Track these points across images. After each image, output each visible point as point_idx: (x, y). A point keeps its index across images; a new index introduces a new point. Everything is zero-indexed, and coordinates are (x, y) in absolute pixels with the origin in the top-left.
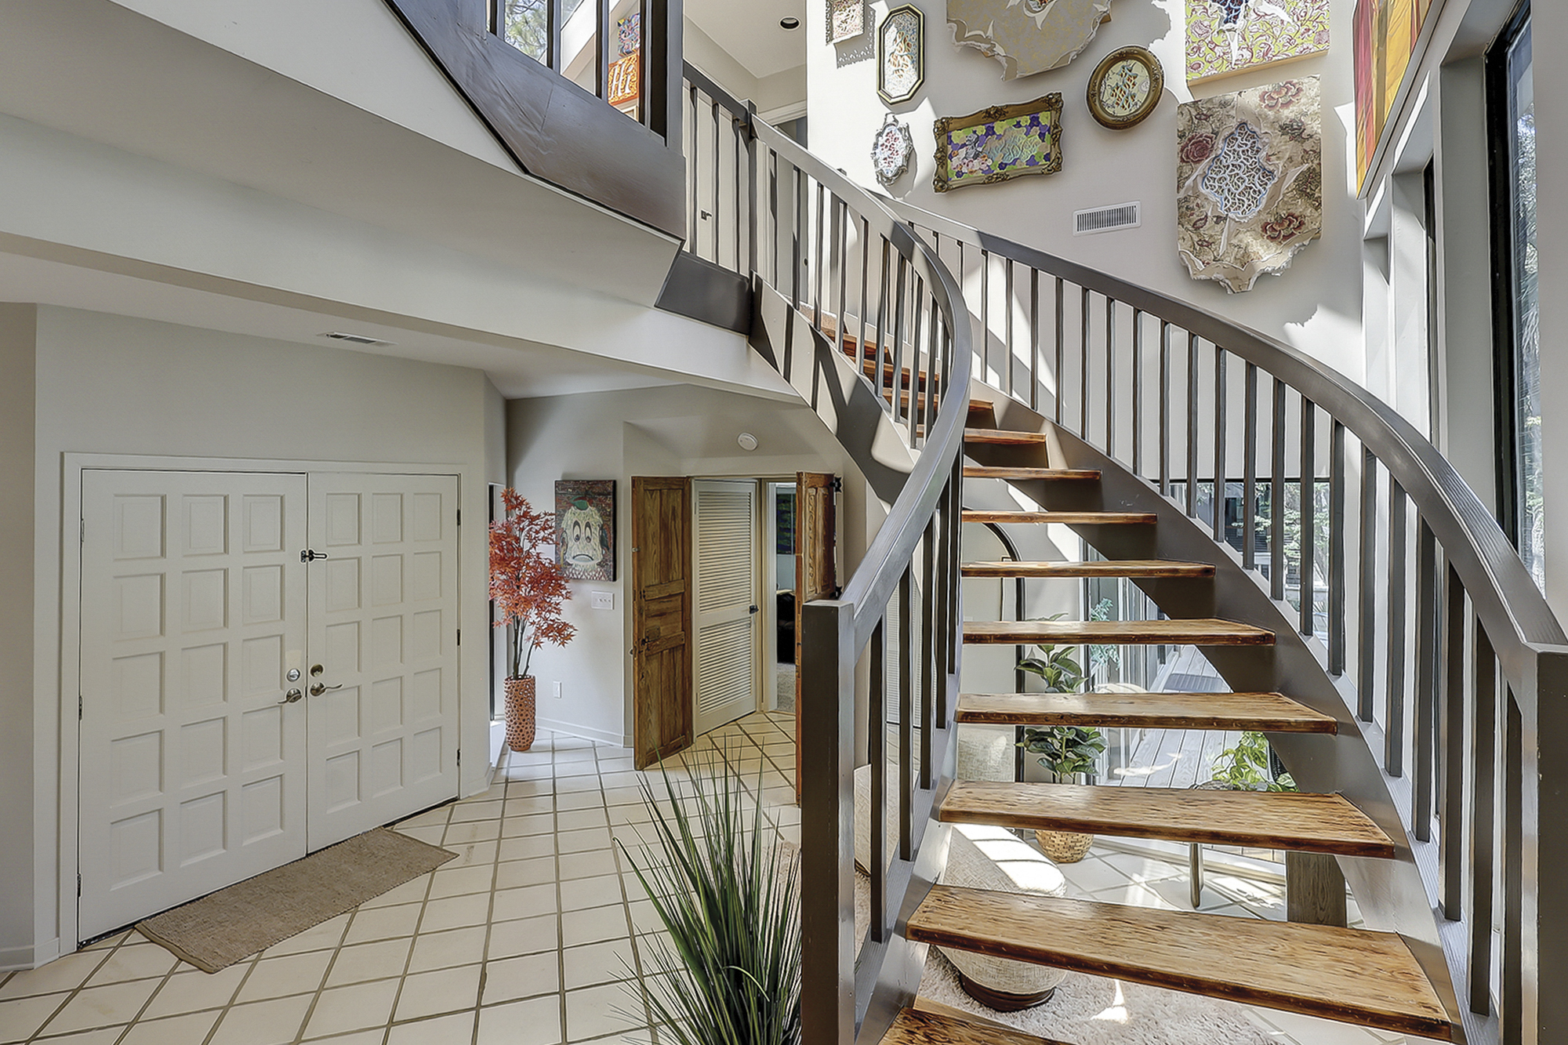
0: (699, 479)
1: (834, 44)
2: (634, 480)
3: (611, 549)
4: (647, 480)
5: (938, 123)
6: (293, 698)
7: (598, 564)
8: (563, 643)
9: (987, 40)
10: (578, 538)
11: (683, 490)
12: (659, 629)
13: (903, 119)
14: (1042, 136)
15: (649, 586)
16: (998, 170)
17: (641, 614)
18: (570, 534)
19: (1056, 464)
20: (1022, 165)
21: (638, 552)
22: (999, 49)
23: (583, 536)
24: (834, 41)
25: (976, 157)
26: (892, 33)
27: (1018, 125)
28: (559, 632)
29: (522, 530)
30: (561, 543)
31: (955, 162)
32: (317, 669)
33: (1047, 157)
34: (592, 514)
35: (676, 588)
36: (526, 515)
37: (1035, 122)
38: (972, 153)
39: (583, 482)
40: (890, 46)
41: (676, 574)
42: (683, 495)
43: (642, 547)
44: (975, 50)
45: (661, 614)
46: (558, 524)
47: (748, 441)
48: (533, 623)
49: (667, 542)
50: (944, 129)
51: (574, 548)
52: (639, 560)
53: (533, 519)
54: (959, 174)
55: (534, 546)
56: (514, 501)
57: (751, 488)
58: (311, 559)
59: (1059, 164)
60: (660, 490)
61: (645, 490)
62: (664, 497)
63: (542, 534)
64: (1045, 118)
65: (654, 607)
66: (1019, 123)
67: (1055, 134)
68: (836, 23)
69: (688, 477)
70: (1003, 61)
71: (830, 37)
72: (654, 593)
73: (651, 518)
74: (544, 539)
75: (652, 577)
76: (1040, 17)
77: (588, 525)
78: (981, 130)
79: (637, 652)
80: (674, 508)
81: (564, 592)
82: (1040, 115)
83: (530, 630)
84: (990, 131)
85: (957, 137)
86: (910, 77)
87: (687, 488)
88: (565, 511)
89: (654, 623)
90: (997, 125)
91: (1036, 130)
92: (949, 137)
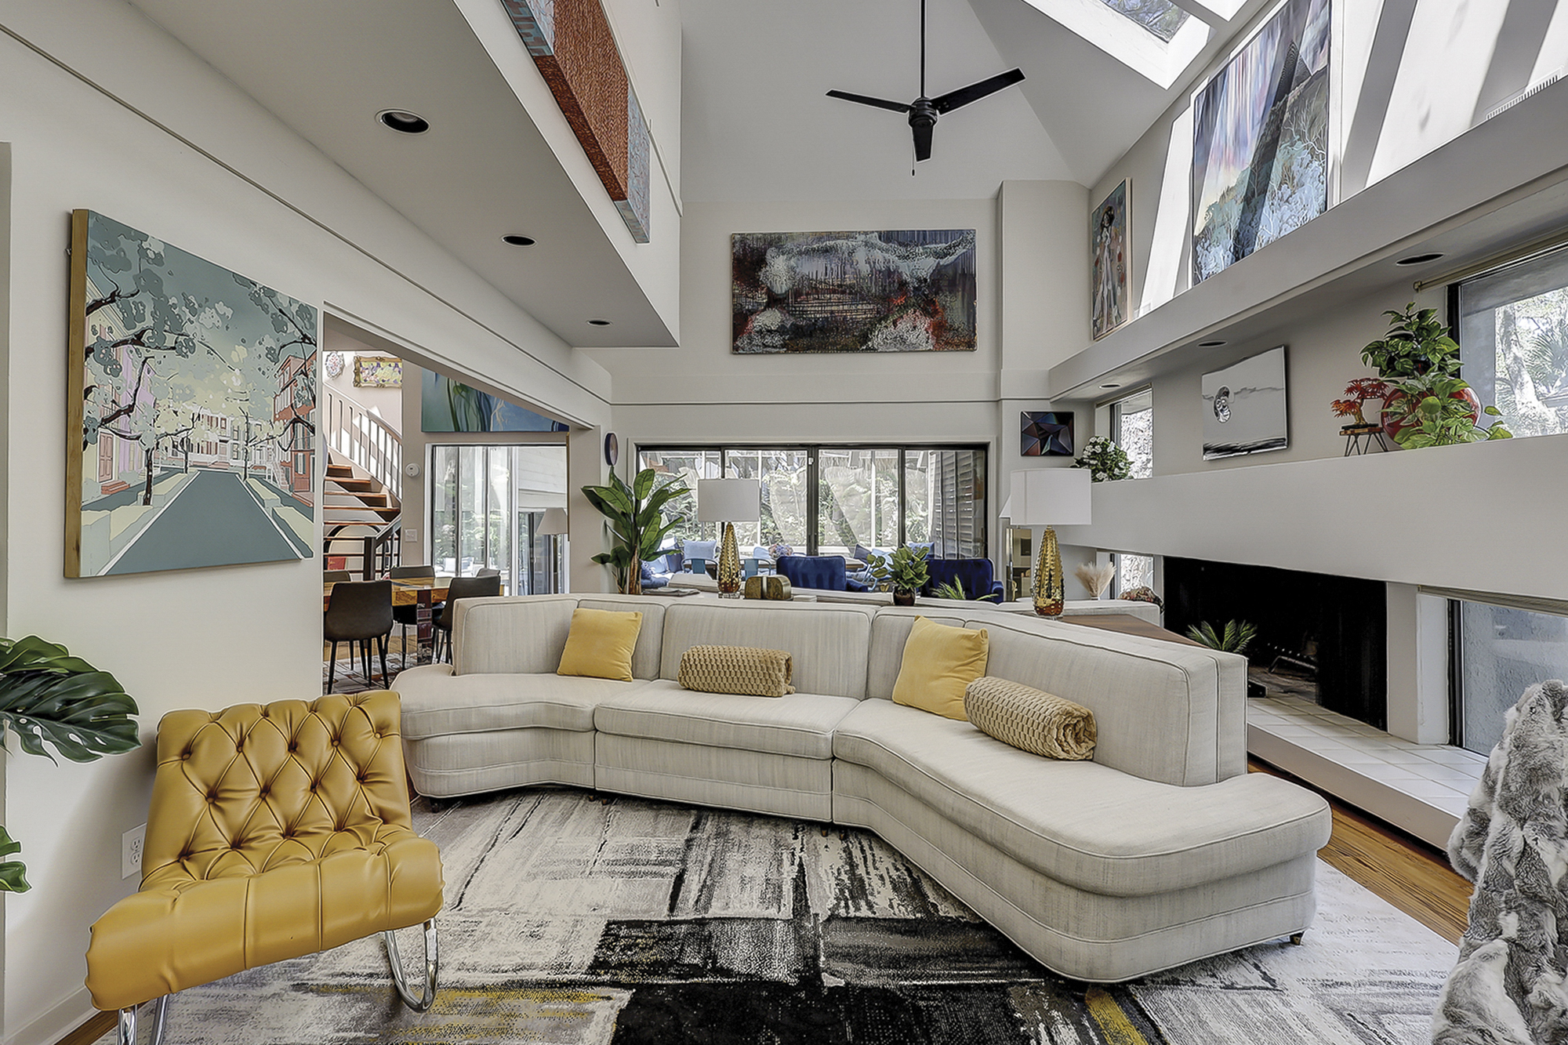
5: (355, 358)
14: (399, 372)
16: (381, 383)
19: (389, 506)
20: (391, 382)
25: (372, 375)
27: (390, 365)
31: (363, 376)
37: (396, 366)
38: (371, 374)
50: (358, 361)
54: (365, 381)
64: (400, 366)
78: (375, 364)
82: (399, 363)
84: (378, 365)
85: (364, 365)
90: (381, 363)
91: (397, 369)
92: (361, 364)
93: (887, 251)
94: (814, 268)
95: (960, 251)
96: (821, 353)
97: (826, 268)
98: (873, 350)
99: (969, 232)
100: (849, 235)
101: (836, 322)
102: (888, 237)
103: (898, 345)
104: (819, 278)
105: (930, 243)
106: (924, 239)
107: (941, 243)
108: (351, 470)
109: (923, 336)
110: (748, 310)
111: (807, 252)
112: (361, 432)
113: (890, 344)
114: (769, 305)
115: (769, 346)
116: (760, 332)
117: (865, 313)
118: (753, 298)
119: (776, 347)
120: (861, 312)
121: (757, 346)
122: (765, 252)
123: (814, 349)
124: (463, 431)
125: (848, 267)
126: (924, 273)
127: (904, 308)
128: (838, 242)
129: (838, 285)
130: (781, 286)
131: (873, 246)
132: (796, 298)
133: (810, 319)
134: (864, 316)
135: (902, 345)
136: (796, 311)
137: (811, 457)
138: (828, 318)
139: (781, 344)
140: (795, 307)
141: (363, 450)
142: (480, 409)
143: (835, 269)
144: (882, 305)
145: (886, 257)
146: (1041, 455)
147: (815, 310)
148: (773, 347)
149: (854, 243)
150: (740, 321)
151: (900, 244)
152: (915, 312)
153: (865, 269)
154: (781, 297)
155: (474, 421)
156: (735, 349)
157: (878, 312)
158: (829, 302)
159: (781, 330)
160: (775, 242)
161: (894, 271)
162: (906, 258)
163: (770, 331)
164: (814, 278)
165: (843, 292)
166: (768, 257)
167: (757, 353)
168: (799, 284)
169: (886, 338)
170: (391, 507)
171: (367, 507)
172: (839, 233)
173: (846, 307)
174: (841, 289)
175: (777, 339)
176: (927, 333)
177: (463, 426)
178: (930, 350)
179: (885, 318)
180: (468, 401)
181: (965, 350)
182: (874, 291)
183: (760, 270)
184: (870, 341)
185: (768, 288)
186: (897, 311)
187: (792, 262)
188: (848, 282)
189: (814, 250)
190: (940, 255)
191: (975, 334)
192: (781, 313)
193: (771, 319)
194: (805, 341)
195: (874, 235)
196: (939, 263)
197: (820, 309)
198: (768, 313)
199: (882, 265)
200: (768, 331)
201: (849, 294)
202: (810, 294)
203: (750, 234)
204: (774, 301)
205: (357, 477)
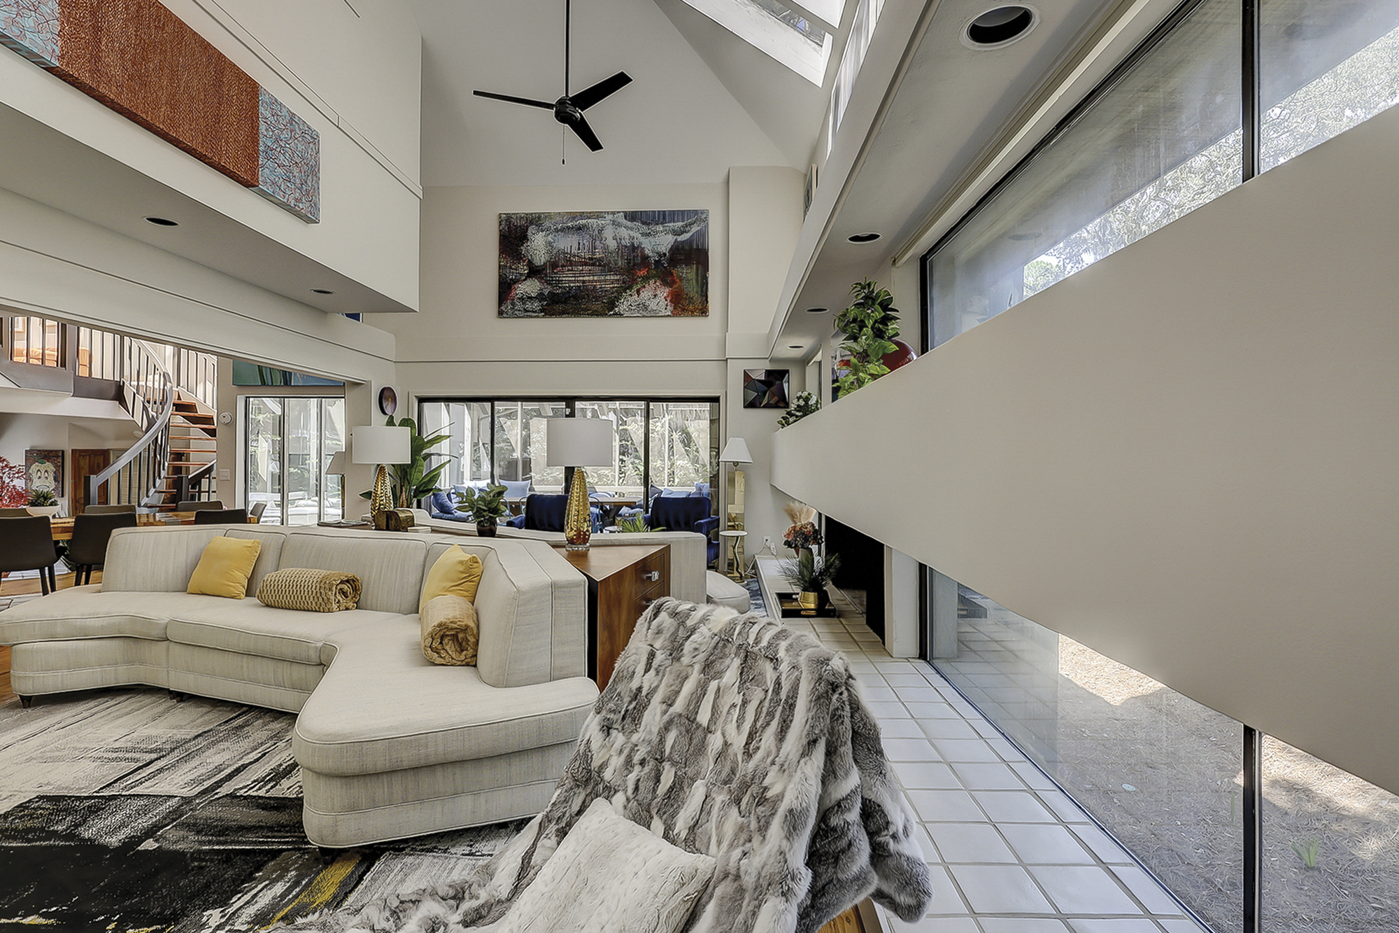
0: (114, 450)
2: (73, 450)
3: (60, 482)
4: (80, 451)
7: (51, 488)
10: (40, 478)
11: (104, 455)
15: (81, 498)
18: (35, 477)
21: (75, 482)
23: (43, 476)
30: (29, 479)
34: (49, 466)
36: (6, 466)
39: (43, 451)
42: (104, 457)
43: (77, 480)
46: (27, 471)
51: (37, 482)
52: (75, 486)
53: (11, 468)
55: (12, 481)
60: (89, 455)
61: (80, 455)
62: (92, 457)
63: (17, 475)
69: (108, 449)
72: (82, 501)
73: (83, 468)
74: (18, 478)
75: (82, 494)
77: (46, 471)
80: (98, 463)
87: (107, 454)
88: (31, 465)
93: (632, 229)
94: (568, 243)
95: (695, 229)
96: (575, 317)
97: (579, 243)
98: (619, 315)
99: (703, 212)
100: (599, 215)
101: (587, 290)
102: (632, 216)
103: (641, 312)
104: (572, 252)
105: (669, 222)
106: (664, 218)
107: (678, 221)
109: (663, 303)
110: (512, 279)
111: (562, 230)
113: (634, 310)
114: (529, 276)
115: (529, 311)
116: (522, 299)
117: (613, 283)
118: (516, 270)
119: (535, 312)
120: (609, 282)
121: (519, 310)
122: (527, 229)
123: (568, 314)
124: (268, 385)
125: (598, 243)
126: (664, 249)
127: (646, 279)
128: (590, 220)
129: (589, 258)
130: (540, 258)
131: (619, 225)
132: (553, 269)
133: (564, 288)
134: (611, 286)
135: (644, 311)
136: (553, 280)
137: (569, 408)
138: (580, 287)
139: (540, 309)
140: (552, 277)
143: (587, 244)
144: (627, 276)
145: (630, 234)
146: (760, 407)
147: (569, 279)
148: (533, 312)
149: (602, 222)
150: (505, 288)
151: (643, 223)
152: (655, 282)
153: (613, 245)
154: (540, 268)
156: (501, 314)
157: (624, 282)
158: (581, 273)
159: (540, 297)
160: (536, 220)
161: (638, 246)
162: (648, 235)
163: (531, 298)
164: (569, 252)
165: (593, 265)
166: (529, 233)
167: (520, 317)
168: (555, 258)
169: (631, 305)
172: (590, 213)
173: (596, 278)
174: (592, 262)
175: (536, 305)
176: (666, 300)
178: (668, 316)
179: (630, 288)
181: (699, 316)
182: (620, 263)
183: (522, 245)
184: (617, 307)
185: (529, 260)
186: (641, 281)
187: (550, 238)
188: (597, 256)
189: (568, 228)
190: (676, 233)
191: (707, 302)
192: (540, 282)
193: (530, 287)
194: (560, 307)
195: (619, 214)
196: (676, 239)
197: (573, 279)
198: (529, 282)
199: (627, 241)
200: (529, 298)
201: (598, 266)
202: (565, 266)
203: (514, 214)
204: (534, 272)
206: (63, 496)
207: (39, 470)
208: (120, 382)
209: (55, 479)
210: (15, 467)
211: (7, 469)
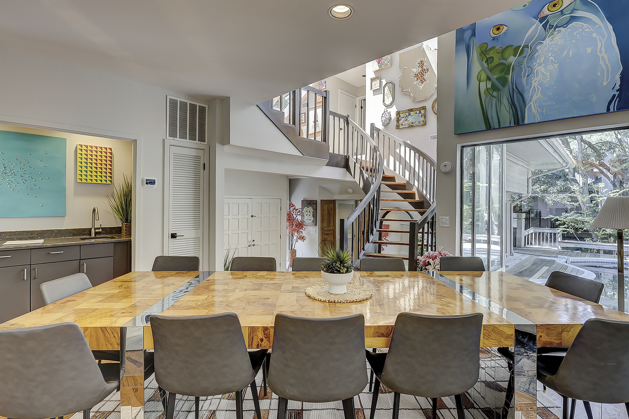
0: (338, 200)
1: (373, 90)
2: (321, 200)
3: (315, 218)
4: (324, 200)
5: (397, 112)
6: (249, 246)
7: (312, 222)
8: (303, 241)
9: (409, 92)
10: (307, 215)
11: (334, 203)
12: (327, 238)
13: (389, 110)
14: (422, 116)
15: (325, 227)
16: (411, 124)
17: (322, 234)
18: (305, 214)
20: (417, 123)
22: (411, 94)
24: (373, 89)
25: (406, 120)
26: (386, 88)
27: (416, 113)
28: (302, 238)
29: (294, 212)
30: (303, 216)
31: (401, 122)
32: (254, 241)
33: (423, 121)
34: (311, 209)
35: (331, 228)
36: (294, 208)
37: (420, 112)
39: (309, 201)
40: (386, 91)
41: (332, 225)
42: (334, 204)
43: (323, 217)
44: (406, 94)
45: (328, 234)
46: (302, 211)
47: (350, 191)
48: (296, 236)
49: (329, 216)
50: (398, 113)
51: (306, 217)
52: (322, 220)
53: (296, 210)
54: (402, 125)
55: (297, 216)
56: (291, 205)
57: (353, 203)
58: (253, 217)
59: (426, 123)
60: (328, 203)
61: (324, 203)
62: (329, 205)
63: (298, 214)
64: (423, 112)
65: (326, 232)
66: (416, 112)
67: (425, 116)
68: (373, 85)
69: (335, 200)
70: (412, 97)
71: (372, 89)
72: (325, 229)
73: (325, 210)
74: (299, 215)
75: (325, 225)
76: (421, 87)
77: (309, 212)
78: (407, 114)
79: (321, 243)
80: (331, 208)
81: (303, 228)
82: (421, 111)
83: (295, 238)
84: (410, 114)
85: (402, 115)
86: (391, 99)
87: (335, 203)
88: (304, 208)
89: (326, 236)
90: (411, 113)
91: (420, 115)
92: (400, 115)
108: (395, 177)
112: (400, 155)
124: (494, 129)
141: (401, 166)
142: (513, 104)
155: (506, 116)
170: (418, 199)
171: (404, 199)
177: (494, 123)
180: (499, 100)
205: (398, 181)
206: (316, 225)
207: (307, 211)
208: (347, 156)
209: (313, 216)
210: (298, 209)
211: (295, 210)
